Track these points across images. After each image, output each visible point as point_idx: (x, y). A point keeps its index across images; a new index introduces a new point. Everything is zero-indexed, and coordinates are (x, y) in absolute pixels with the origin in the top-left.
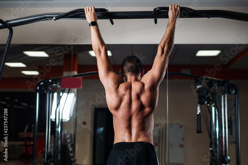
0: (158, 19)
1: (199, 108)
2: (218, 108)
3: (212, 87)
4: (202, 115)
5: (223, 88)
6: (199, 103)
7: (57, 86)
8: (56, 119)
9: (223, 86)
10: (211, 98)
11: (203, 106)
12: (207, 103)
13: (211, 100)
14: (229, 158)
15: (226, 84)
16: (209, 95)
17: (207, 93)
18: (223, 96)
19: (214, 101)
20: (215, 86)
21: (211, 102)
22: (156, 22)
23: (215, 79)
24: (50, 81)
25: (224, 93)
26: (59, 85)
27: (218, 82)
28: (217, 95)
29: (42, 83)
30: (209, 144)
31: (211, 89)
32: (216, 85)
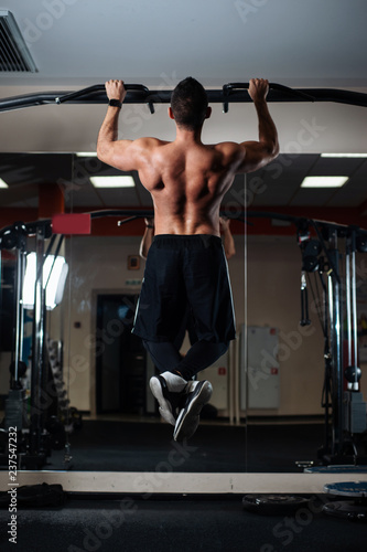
0: (230, 104)
1: (303, 279)
2: (339, 279)
3: (327, 240)
4: (309, 291)
5: (349, 241)
6: (304, 269)
7: (35, 237)
8: (35, 305)
9: (348, 237)
10: (326, 260)
11: (311, 274)
12: (319, 270)
13: (327, 264)
14: (359, 371)
15: (354, 233)
16: (323, 253)
17: (320, 250)
18: (348, 257)
19: (331, 265)
20: (333, 237)
21: (326, 268)
22: (226, 110)
23: (334, 223)
24: (23, 227)
25: (349, 251)
26: (41, 234)
27: (340, 230)
28: (338, 253)
29: (8, 232)
30: (323, 348)
31: (326, 242)
32: (335, 234)
